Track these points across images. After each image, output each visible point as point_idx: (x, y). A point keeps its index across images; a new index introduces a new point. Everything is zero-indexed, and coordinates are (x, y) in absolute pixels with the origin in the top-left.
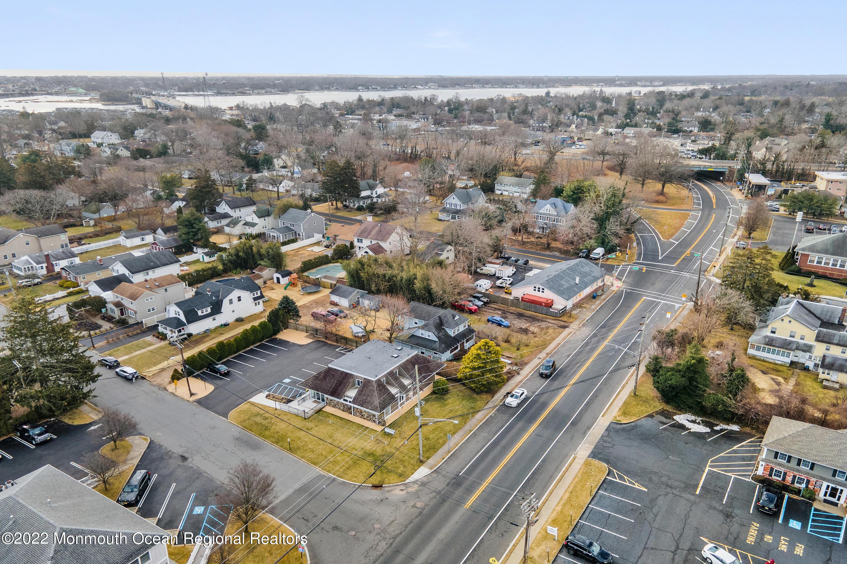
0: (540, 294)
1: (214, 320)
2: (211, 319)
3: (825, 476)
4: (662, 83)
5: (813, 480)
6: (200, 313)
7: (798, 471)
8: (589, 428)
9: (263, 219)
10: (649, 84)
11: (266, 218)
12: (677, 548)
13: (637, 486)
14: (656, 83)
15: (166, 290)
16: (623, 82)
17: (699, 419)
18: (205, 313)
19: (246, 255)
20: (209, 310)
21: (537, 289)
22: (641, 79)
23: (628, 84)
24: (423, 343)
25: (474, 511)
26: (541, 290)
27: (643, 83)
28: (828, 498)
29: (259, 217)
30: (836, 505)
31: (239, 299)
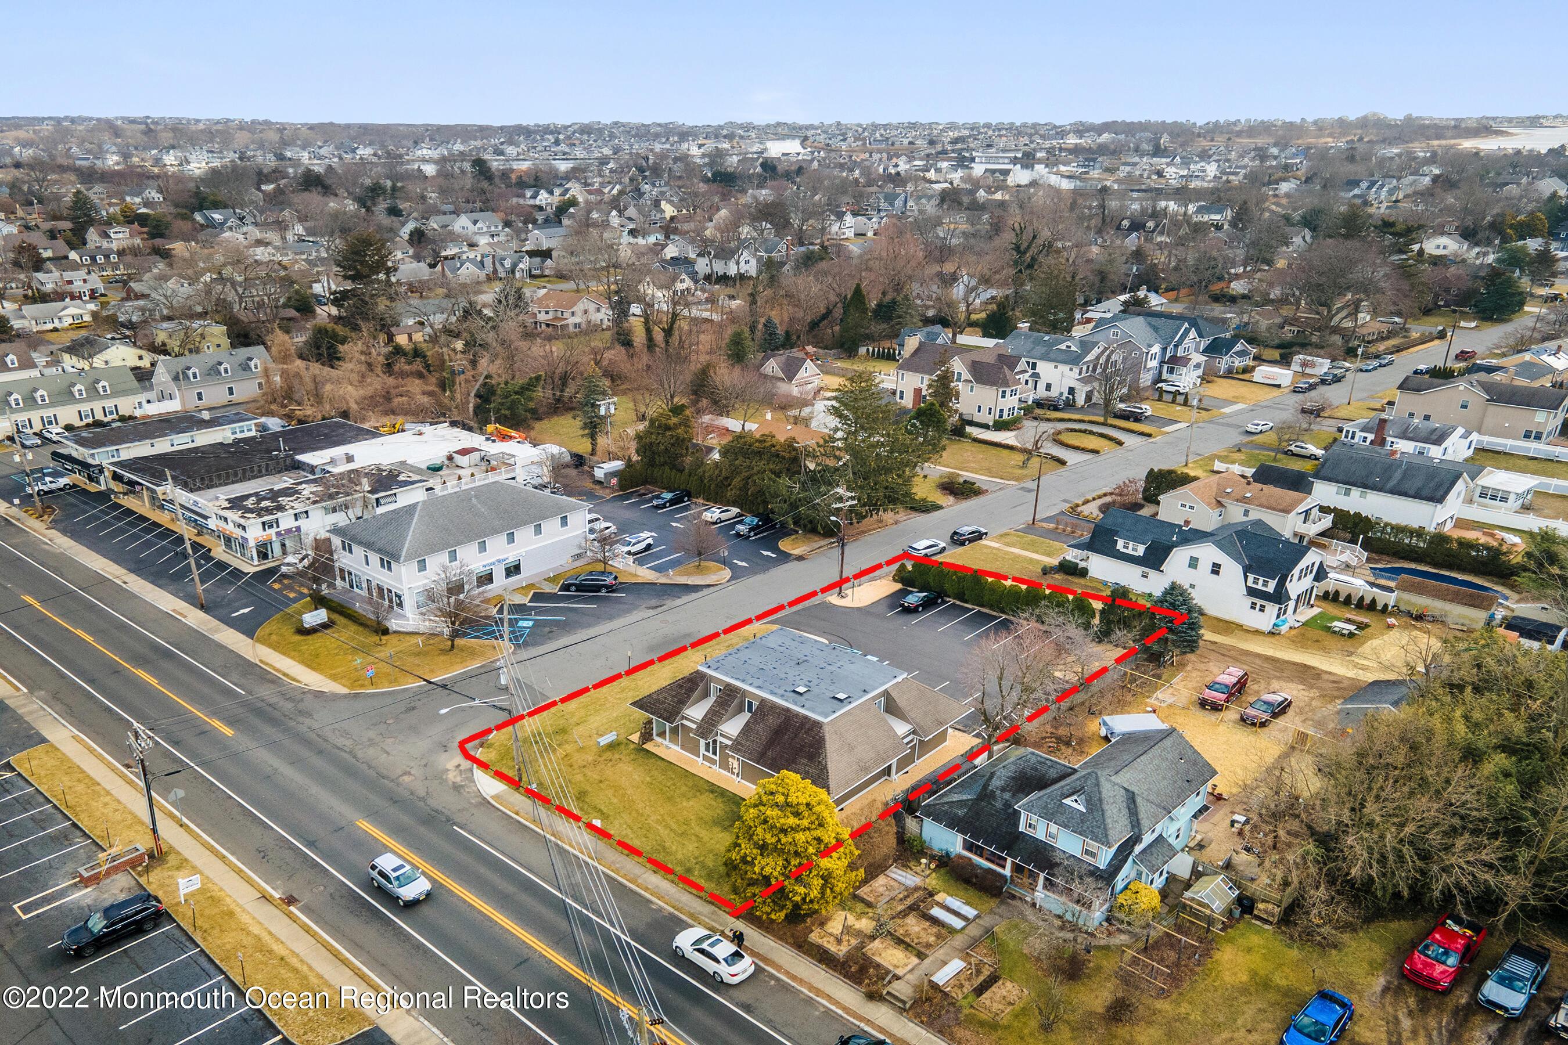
1: (1144, 576)
2: (1139, 570)
6: (1120, 545)
18: (1129, 551)
20: (1141, 550)
31: (1216, 569)
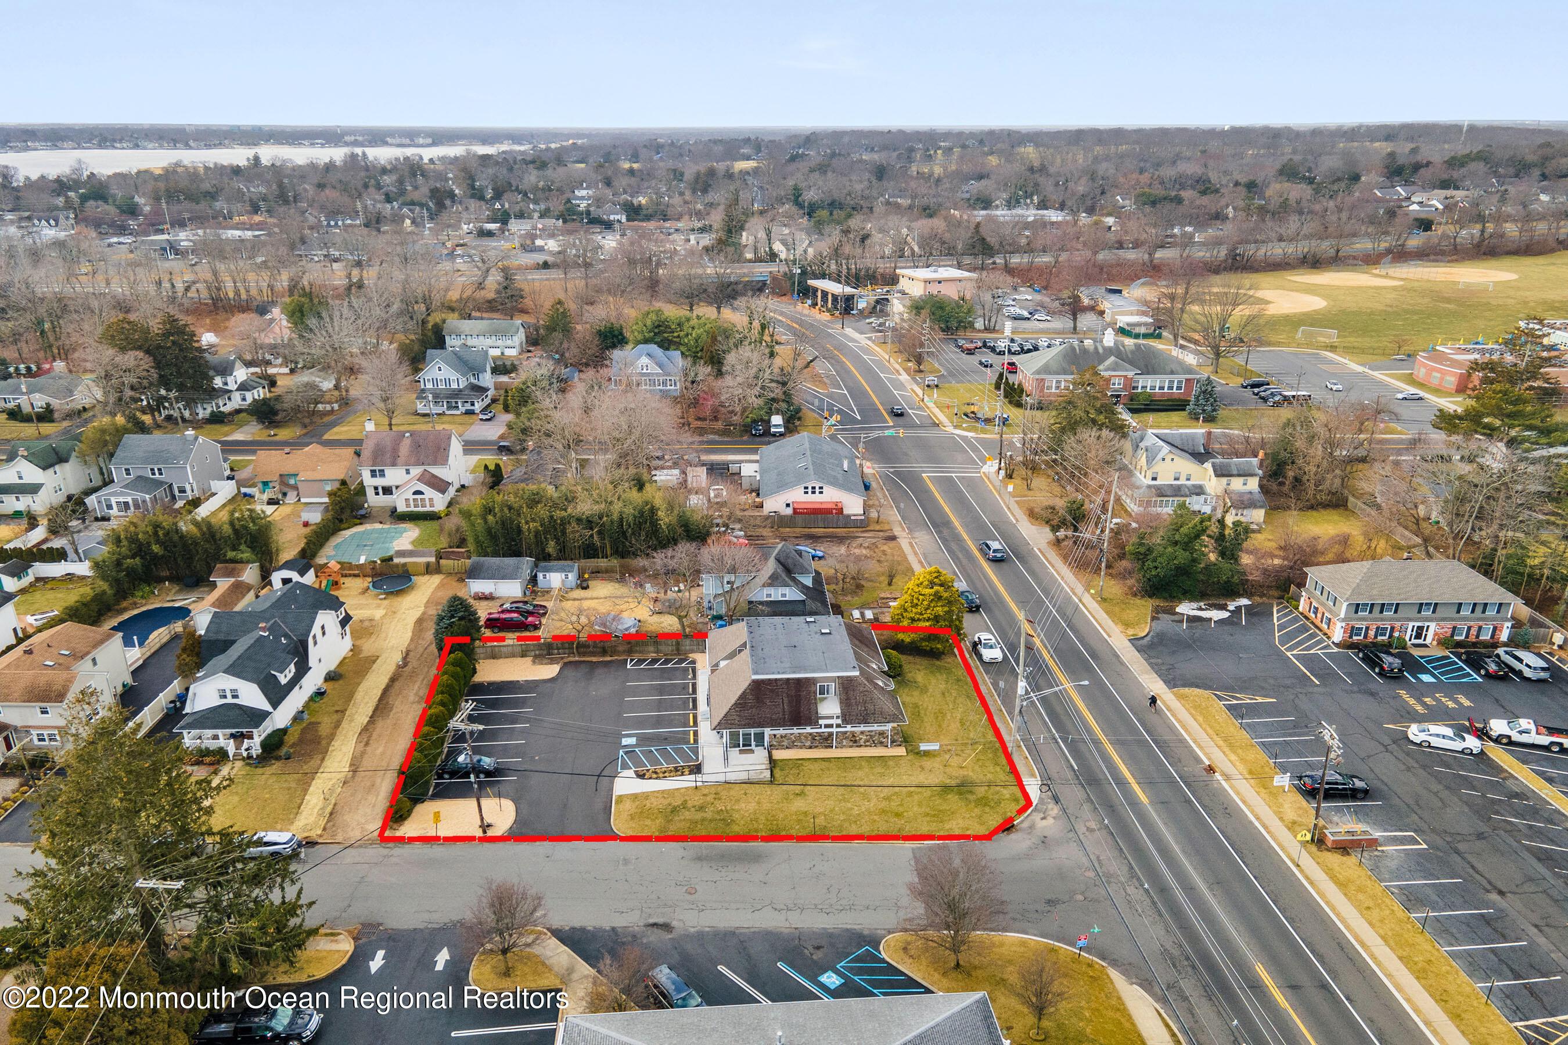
0: (817, 498)
1: (301, 687)
2: (297, 687)
3: (1410, 616)
4: (430, 141)
5: (1398, 624)
6: (282, 679)
7: (1382, 620)
8: (1118, 656)
9: (51, 471)
10: (408, 141)
11: (57, 468)
12: (1385, 746)
13: (1260, 700)
14: (421, 141)
15: (94, 660)
16: (360, 139)
17: (1202, 604)
19: (165, 549)
21: (810, 490)
22: (393, 133)
23: (370, 142)
24: (790, 607)
25: (1162, 803)
26: (817, 490)
27: (398, 141)
28: (1414, 641)
29: (44, 468)
30: (1425, 646)
31: (323, 631)
